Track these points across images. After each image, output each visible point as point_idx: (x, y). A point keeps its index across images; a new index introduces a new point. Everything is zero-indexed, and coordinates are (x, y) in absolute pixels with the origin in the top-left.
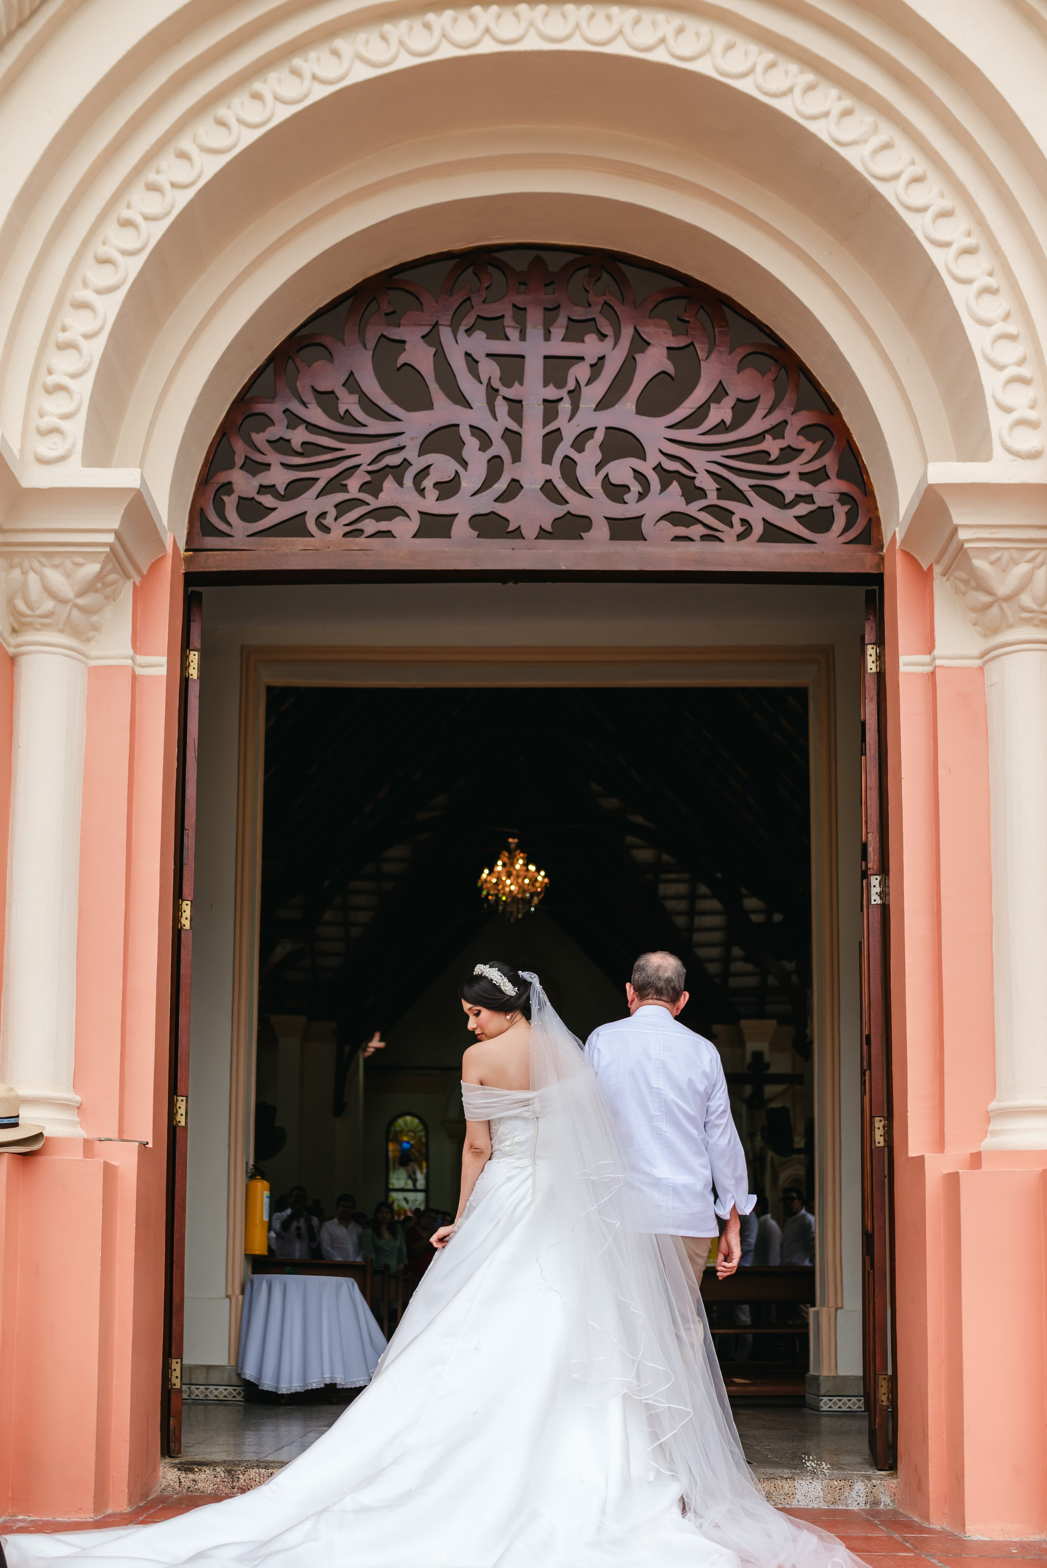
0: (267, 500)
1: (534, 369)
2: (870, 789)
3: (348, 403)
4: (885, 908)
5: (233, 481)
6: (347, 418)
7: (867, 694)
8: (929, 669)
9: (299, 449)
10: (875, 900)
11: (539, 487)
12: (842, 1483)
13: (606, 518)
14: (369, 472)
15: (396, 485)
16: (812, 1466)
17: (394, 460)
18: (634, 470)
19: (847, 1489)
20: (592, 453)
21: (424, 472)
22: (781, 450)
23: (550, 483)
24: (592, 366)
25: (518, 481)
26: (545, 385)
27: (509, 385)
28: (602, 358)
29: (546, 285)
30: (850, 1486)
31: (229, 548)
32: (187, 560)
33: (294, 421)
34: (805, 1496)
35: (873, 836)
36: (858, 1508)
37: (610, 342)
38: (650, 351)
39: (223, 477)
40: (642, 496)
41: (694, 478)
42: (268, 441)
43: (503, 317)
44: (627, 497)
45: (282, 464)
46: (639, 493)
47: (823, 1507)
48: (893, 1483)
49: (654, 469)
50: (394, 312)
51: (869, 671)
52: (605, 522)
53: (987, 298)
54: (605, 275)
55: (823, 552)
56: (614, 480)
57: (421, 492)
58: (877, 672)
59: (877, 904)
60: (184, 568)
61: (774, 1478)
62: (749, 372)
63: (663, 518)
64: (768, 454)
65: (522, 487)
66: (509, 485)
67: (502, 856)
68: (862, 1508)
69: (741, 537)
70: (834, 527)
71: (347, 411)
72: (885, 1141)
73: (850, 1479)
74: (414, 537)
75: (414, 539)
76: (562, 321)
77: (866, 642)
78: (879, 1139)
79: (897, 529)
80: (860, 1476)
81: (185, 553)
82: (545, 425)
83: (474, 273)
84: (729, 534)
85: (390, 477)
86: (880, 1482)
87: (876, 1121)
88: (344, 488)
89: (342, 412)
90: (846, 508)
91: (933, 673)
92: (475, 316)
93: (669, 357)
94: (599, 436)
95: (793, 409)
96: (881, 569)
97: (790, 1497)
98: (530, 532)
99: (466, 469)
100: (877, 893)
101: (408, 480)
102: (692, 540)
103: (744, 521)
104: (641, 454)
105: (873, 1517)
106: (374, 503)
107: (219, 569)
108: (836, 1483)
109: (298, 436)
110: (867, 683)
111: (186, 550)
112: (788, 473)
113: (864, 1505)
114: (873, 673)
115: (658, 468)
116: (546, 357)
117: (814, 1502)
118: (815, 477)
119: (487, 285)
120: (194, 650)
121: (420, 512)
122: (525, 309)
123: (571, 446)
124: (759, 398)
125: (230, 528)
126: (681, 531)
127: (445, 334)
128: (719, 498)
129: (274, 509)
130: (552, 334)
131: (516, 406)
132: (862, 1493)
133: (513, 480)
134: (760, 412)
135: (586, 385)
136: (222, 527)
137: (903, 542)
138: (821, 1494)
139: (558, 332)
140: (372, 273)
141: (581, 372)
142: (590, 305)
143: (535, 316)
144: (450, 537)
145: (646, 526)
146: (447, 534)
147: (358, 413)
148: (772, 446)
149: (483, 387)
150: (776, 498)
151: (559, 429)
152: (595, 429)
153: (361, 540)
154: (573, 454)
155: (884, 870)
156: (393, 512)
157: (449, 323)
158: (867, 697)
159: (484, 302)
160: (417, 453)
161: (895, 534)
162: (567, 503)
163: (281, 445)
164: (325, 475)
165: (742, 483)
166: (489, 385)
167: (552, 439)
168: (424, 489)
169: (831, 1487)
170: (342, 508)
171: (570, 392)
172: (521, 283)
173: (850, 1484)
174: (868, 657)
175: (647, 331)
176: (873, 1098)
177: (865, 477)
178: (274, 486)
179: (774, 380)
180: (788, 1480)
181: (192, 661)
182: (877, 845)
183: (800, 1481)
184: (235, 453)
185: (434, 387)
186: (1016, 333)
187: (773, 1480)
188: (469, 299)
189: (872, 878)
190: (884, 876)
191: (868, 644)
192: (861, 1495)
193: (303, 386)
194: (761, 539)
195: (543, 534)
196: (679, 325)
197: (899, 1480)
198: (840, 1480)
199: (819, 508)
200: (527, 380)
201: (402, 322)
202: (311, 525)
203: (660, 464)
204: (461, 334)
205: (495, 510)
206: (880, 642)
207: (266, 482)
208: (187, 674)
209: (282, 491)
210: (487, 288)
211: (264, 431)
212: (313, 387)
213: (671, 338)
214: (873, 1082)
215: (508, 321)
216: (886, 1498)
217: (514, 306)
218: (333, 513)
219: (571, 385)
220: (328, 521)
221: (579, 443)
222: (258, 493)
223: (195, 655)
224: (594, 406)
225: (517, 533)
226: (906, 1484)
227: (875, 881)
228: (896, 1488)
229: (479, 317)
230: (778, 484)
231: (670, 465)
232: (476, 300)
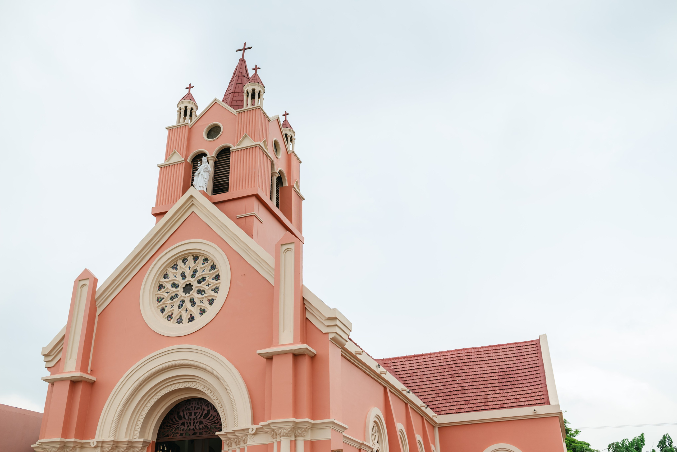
1: (193, 414)
3: (174, 420)
9: (169, 426)
11: (192, 429)
14: (175, 429)
17: (178, 427)
18: (202, 426)
20: (198, 424)
21: (181, 428)
23: (194, 428)
26: (194, 416)
27: (190, 417)
28: (200, 412)
29: (195, 403)
31: (161, 439)
33: (168, 423)
37: (201, 410)
39: (161, 430)
40: (203, 429)
41: (208, 426)
42: (166, 426)
44: (201, 430)
45: (167, 428)
50: (179, 409)
52: (199, 433)
54: (200, 402)
56: (200, 427)
57: (180, 431)
60: (156, 442)
62: (215, 412)
63: (205, 432)
64: (216, 423)
66: (189, 429)
69: (212, 433)
74: (179, 436)
76: (196, 408)
81: (156, 440)
82: (193, 421)
83: (188, 402)
85: (177, 429)
88: (173, 431)
92: (187, 408)
94: (199, 422)
99: (185, 427)
101: (179, 429)
104: (203, 424)
106: (176, 432)
107: (159, 442)
116: (194, 412)
121: (180, 433)
123: (196, 423)
124: (216, 415)
125: (161, 437)
126: (206, 433)
127: (184, 411)
128: (210, 429)
129: (166, 434)
130: (195, 410)
131: (191, 419)
134: (216, 417)
141: (198, 414)
142: (199, 405)
144: (183, 436)
145: (203, 433)
147: (175, 421)
151: (195, 421)
153: (174, 437)
154: (196, 425)
160: (180, 426)
162: (195, 431)
164: (171, 429)
166: (188, 417)
167: (194, 423)
170: (172, 433)
172: (193, 403)
175: (205, 408)
184: (162, 427)
185: (182, 418)
193: (169, 418)
195: (192, 435)
200: (192, 416)
202: (169, 435)
204: (186, 410)
205: (188, 432)
207: (165, 431)
209: (167, 432)
210: (189, 404)
211: (165, 424)
212: (171, 419)
215: (191, 409)
217: (192, 406)
219: (197, 416)
220: (171, 435)
224: (199, 418)
225: (190, 435)
230: (217, 426)
231: (206, 425)
232: (188, 406)
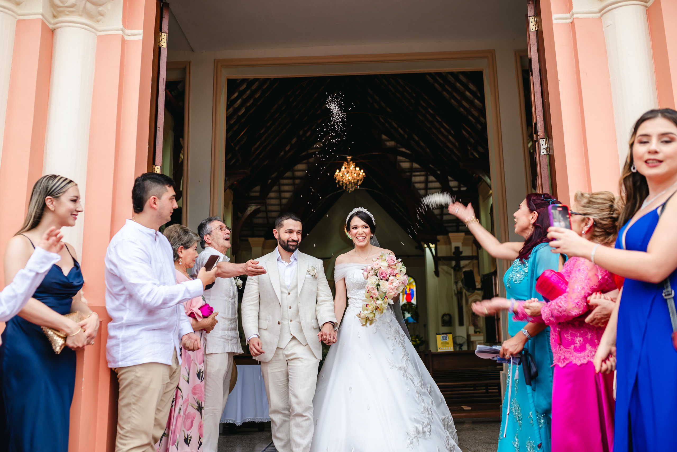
2: (536, 92)
4: (550, 156)
7: (531, 42)
8: (570, 21)
10: (543, 153)
35: (540, 117)
51: (531, 30)
58: (536, 31)
59: (545, 155)
67: (344, 164)
77: (529, 16)
91: (572, 23)
100: (544, 149)
110: (530, 37)
114: (533, 31)
155: (548, 135)
158: (531, 44)
174: (531, 23)
182: (543, 122)
189: (541, 141)
190: (548, 138)
206: (538, 14)
227: (543, 142)
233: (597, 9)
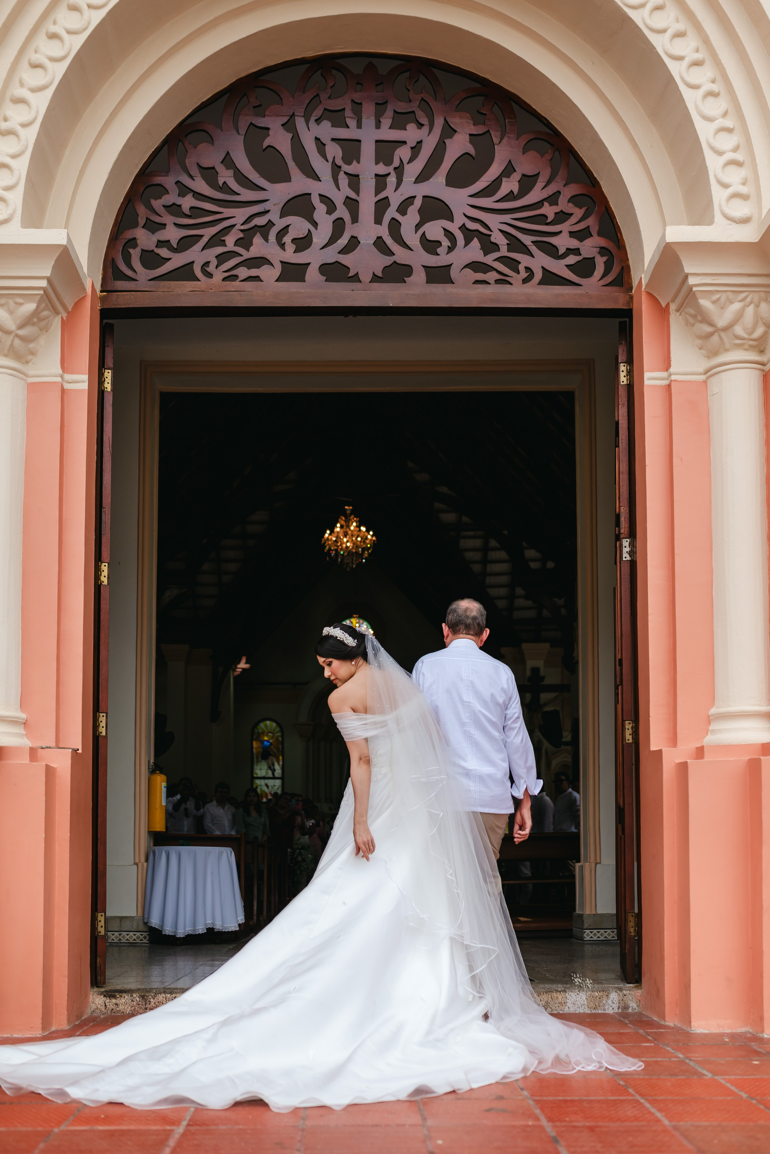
0: (164, 252)
1: (368, 150)
2: (623, 473)
3: (226, 176)
4: (633, 564)
5: (137, 238)
6: (225, 188)
7: (620, 401)
8: (666, 382)
9: (188, 213)
10: (626, 558)
11: (373, 242)
12: (601, 994)
13: (424, 266)
14: (242, 231)
15: (263, 240)
16: (579, 982)
17: (261, 221)
18: (444, 229)
19: (605, 998)
20: (412, 217)
21: (285, 230)
22: (556, 213)
23: (381, 239)
24: (412, 148)
25: (356, 238)
26: (377, 163)
27: (349, 163)
28: (420, 143)
29: (377, 85)
30: (607, 996)
31: (135, 289)
32: (102, 299)
33: (184, 190)
34: (573, 1003)
35: (625, 509)
36: (613, 1012)
37: (425, 129)
38: (457, 137)
39: (129, 234)
40: (450, 249)
41: (490, 235)
42: (164, 206)
43: (344, 109)
44: (439, 250)
45: (175, 224)
46: (448, 247)
47: (587, 1012)
48: (638, 993)
49: (459, 228)
50: (260, 106)
51: (622, 383)
52: (423, 269)
53: (711, 100)
54: (422, 77)
55: (587, 293)
56: (430, 237)
57: (282, 246)
58: (627, 384)
59: (627, 560)
60: (100, 305)
61: (551, 992)
62: (532, 154)
63: (466, 266)
64: (546, 217)
65: (360, 243)
66: (349, 241)
67: (341, 521)
68: (615, 1012)
69: (525, 281)
70: (596, 273)
71: (225, 182)
72: (633, 738)
73: (607, 991)
74: (276, 281)
75: (276, 283)
76: (389, 113)
77: (619, 361)
78: (629, 738)
79: (643, 276)
80: (614, 988)
81: (101, 294)
82: (376, 194)
83: (322, 75)
84: (516, 278)
85: (258, 235)
86: (629, 992)
87: (626, 724)
88: (223, 243)
89: (221, 183)
90: (605, 259)
91: (669, 386)
92: (323, 109)
93: (471, 142)
94: (418, 203)
95: (564, 183)
96: (630, 306)
97: (562, 1005)
98: (365, 277)
99: (316, 229)
100: (627, 552)
101: (272, 237)
102: (489, 283)
103: (528, 269)
104: (450, 217)
105: (624, 1018)
106: (246, 255)
107: (127, 306)
108: (597, 994)
109: (187, 202)
110: (620, 393)
111: (101, 291)
112: (561, 232)
113: (617, 1009)
114: (624, 385)
115: (463, 228)
116: (377, 141)
117: (581, 1008)
118: (581, 235)
119: (332, 85)
120: (108, 369)
121: (281, 262)
122: (361, 104)
123: (396, 211)
124: (539, 173)
125: (135, 274)
126: (480, 276)
127: (300, 123)
128: (508, 251)
129: (169, 259)
130: (381, 123)
131: (354, 180)
132: (615, 1001)
133: (352, 237)
134: (540, 185)
135: (408, 164)
136: (129, 273)
137: (647, 285)
138: (586, 1003)
139: (386, 122)
140: (243, 75)
141: (403, 153)
142: (410, 101)
143: (368, 110)
144: (305, 282)
145: (454, 273)
146: (301, 278)
147: (233, 185)
148: (550, 211)
149: (329, 164)
150: (551, 251)
151: (387, 197)
152: (415, 197)
153: (236, 283)
154: (398, 217)
155: (632, 534)
156: (261, 261)
157: (302, 114)
158: (620, 403)
159: (329, 98)
160: (279, 216)
161: (641, 279)
162: (394, 254)
163: (174, 209)
164: (208, 233)
165: (527, 240)
166: (334, 163)
167: (382, 206)
168: (285, 243)
169: (593, 997)
170: (222, 258)
171: (395, 169)
172: (358, 84)
173: (607, 994)
174: (621, 372)
175: (455, 121)
176: (624, 706)
177: (619, 235)
178: (169, 241)
179: (551, 160)
180: (562, 992)
181: (107, 378)
182: (628, 516)
183: (570, 993)
184: (138, 215)
185: (291, 164)
186: (732, 127)
187: (550, 993)
188: (318, 95)
189: (623, 541)
190: (632, 539)
191: (621, 363)
192: (615, 1002)
193: (190, 162)
194: (541, 283)
195: (375, 279)
196: (479, 117)
197: (643, 990)
198: (600, 992)
199: (584, 258)
200: (362, 159)
201: (267, 113)
202: (198, 272)
203: (464, 224)
204: (312, 123)
205: (339, 260)
206: (630, 361)
207: (162, 238)
208: (103, 387)
209: (175, 246)
210: (332, 87)
211: (161, 198)
212: (198, 164)
213: (472, 127)
214: (624, 694)
215: (348, 113)
216: (633, 1004)
217: (352, 101)
218: (214, 262)
219: (396, 163)
220: (211, 268)
221: (403, 208)
222: (156, 247)
223: (108, 373)
224: (414, 180)
225: (356, 278)
226: (648, 993)
227: (626, 543)
228: (641, 996)
229: (325, 109)
230: (553, 240)
231: (472, 226)
232: (323, 96)
233: (701, 370)
